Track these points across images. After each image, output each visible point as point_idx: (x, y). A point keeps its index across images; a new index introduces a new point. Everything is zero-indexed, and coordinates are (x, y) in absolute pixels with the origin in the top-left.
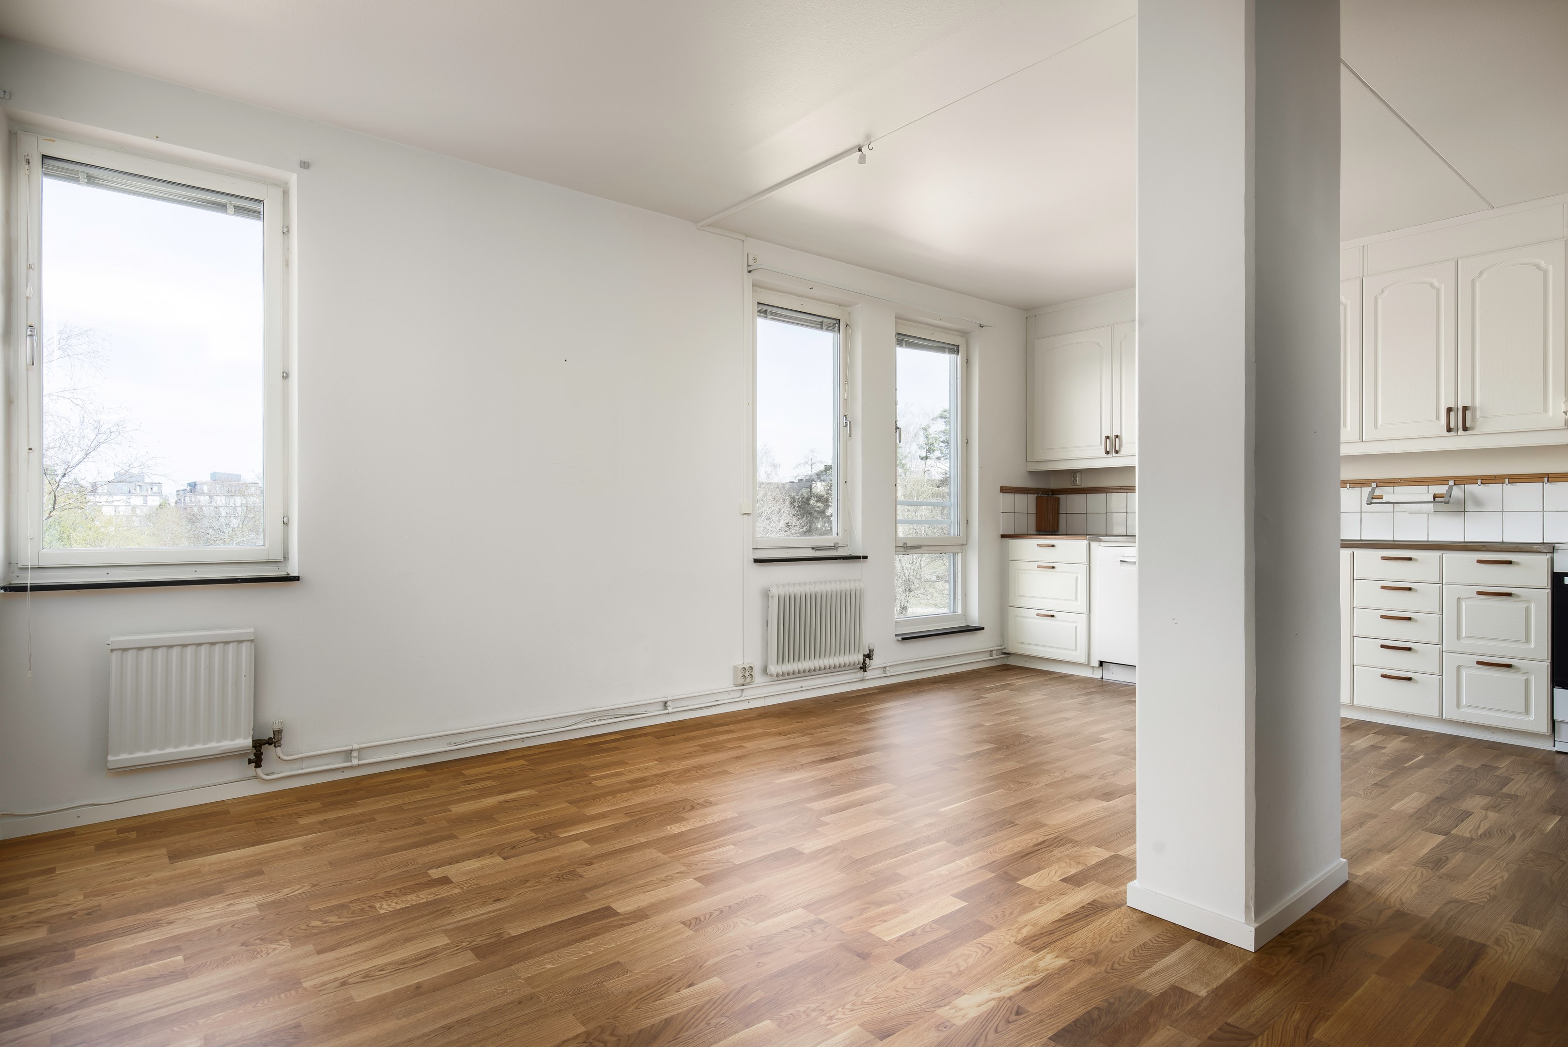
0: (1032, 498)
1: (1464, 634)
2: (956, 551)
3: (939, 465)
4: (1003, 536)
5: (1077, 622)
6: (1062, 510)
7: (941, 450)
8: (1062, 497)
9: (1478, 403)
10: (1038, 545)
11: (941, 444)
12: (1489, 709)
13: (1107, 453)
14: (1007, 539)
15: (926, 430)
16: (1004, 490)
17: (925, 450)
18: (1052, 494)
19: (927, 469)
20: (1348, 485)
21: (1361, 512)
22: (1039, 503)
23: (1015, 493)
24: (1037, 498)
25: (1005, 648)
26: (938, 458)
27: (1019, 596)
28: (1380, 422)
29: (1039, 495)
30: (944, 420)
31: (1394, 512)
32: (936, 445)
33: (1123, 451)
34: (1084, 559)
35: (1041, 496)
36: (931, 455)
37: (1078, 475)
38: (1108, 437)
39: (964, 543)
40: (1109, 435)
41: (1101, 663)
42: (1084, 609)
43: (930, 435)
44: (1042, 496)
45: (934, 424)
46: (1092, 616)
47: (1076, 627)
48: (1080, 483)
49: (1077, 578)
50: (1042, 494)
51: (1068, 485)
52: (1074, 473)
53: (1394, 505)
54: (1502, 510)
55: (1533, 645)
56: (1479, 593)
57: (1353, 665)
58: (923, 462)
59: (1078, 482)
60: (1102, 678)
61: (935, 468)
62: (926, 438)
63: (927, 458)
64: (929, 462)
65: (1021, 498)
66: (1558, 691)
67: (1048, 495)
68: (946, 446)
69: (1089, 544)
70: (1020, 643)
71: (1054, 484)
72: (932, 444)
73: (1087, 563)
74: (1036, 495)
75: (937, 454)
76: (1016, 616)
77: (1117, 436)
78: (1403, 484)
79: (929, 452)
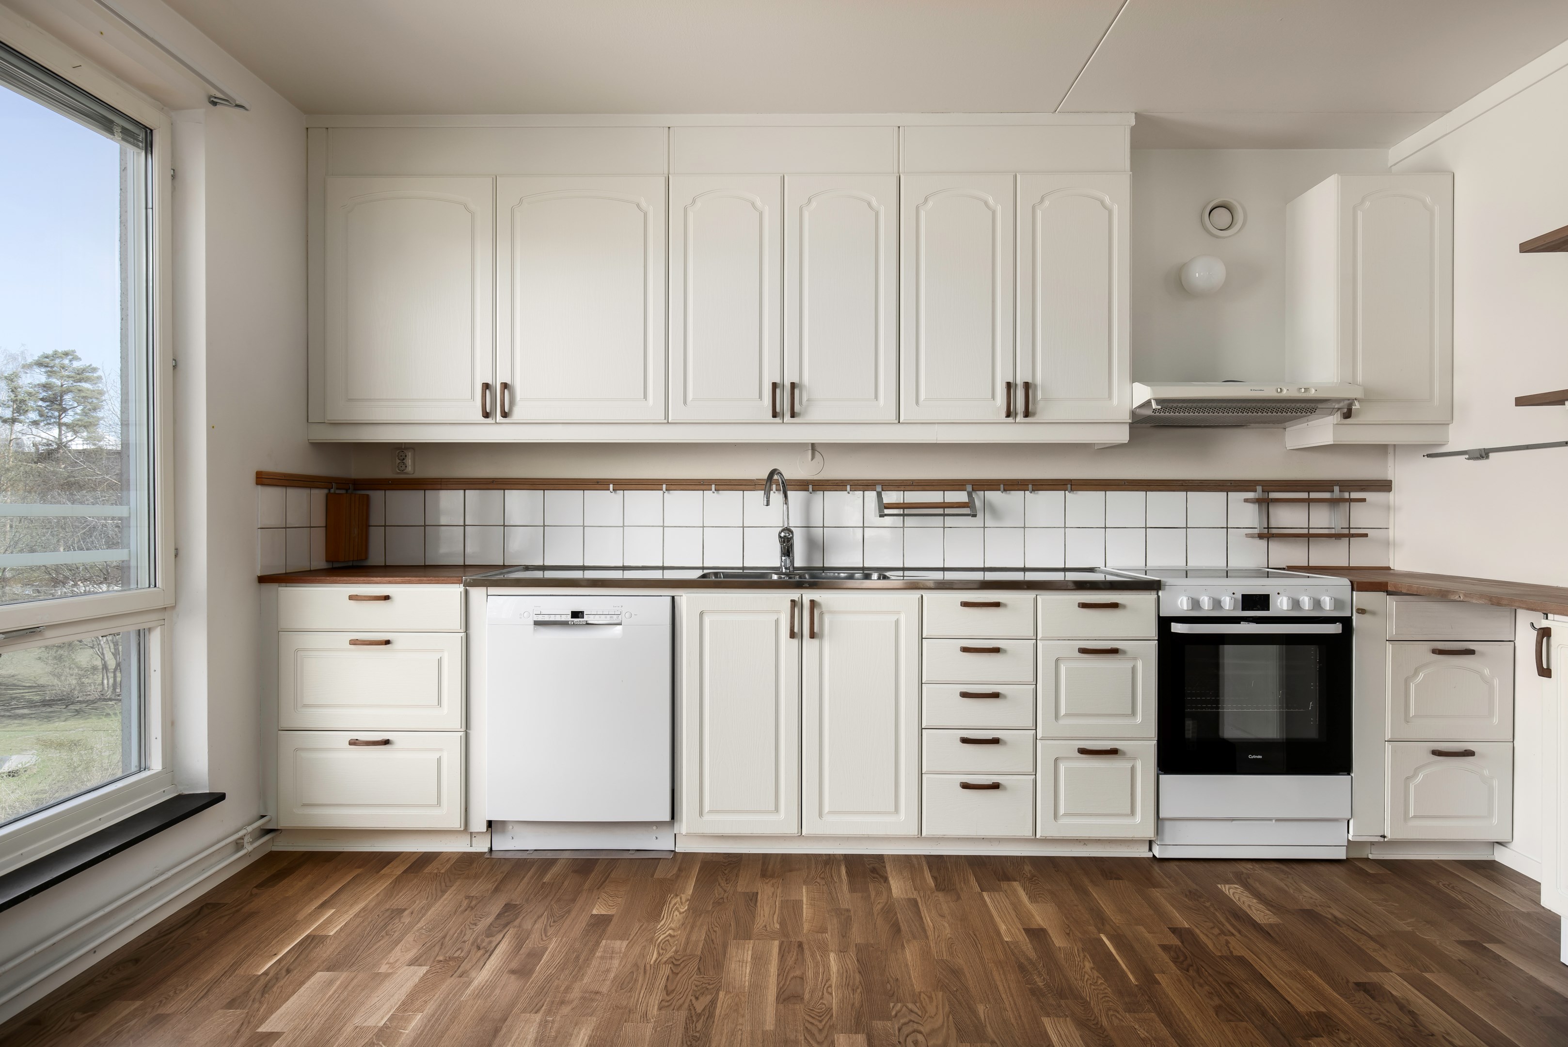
0: (319, 495)
1: (1063, 711)
2: (146, 626)
3: (35, 431)
4: (263, 580)
5: (441, 750)
6: (376, 518)
7: (39, 411)
8: (376, 496)
9: (1039, 380)
10: (351, 598)
11: (40, 403)
12: (1091, 815)
13: (486, 415)
14: (273, 587)
15: (12, 380)
16: (263, 479)
17: (11, 409)
18: (355, 489)
19: (14, 436)
20: (848, 487)
21: (863, 527)
22: (332, 506)
23: (286, 486)
24: (327, 496)
25: (270, 821)
26: (35, 423)
27: (305, 706)
28: (922, 397)
29: (332, 491)
30: (43, 370)
31: (903, 527)
32: (31, 403)
33: (518, 414)
34: (456, 622)
35: (335, 493)
36: (22, 417)
37: (410, 454)
38: (486, 386)
39: (170, 602)
40: (490, 382)
41: (490, 824)
42: (457, 722)
43: (20, 388)
44: (338, 491)
45: (27, 373)
46: (473, 733)
47: (439, 760)
48: (413, 468)
49: (440, 661)
50: (337, 489)
51: (387, 472)
52: (400, 450)
53: (904, 518)
54: (1023, 526)
55: (1139, 719)
56: (1083, 651)
57: (922, 774)
58: (7, 426)
59: (409, 469)
60: (491, 849)
61: (29, 436)
62: (12, 391)
63: (14, 421)
64: (18, 427)
65: (297, 496)
66: (1163, 778)
67: (347, 490)
68: (47, 406)
69: (466, 592)
70: (304, 805)
71: (357, 470)
72: (23, 401)
73: (463, 630)
74: (325, 491)
75: (33, 416)
76: (297, 750)
77: (505, 386)
78: (916, 488)
79: (17, 412)
